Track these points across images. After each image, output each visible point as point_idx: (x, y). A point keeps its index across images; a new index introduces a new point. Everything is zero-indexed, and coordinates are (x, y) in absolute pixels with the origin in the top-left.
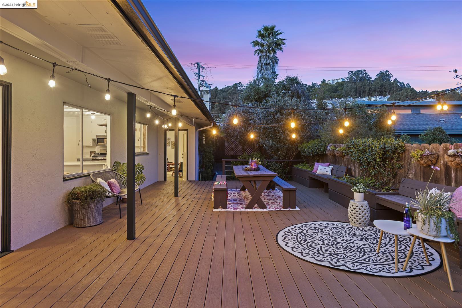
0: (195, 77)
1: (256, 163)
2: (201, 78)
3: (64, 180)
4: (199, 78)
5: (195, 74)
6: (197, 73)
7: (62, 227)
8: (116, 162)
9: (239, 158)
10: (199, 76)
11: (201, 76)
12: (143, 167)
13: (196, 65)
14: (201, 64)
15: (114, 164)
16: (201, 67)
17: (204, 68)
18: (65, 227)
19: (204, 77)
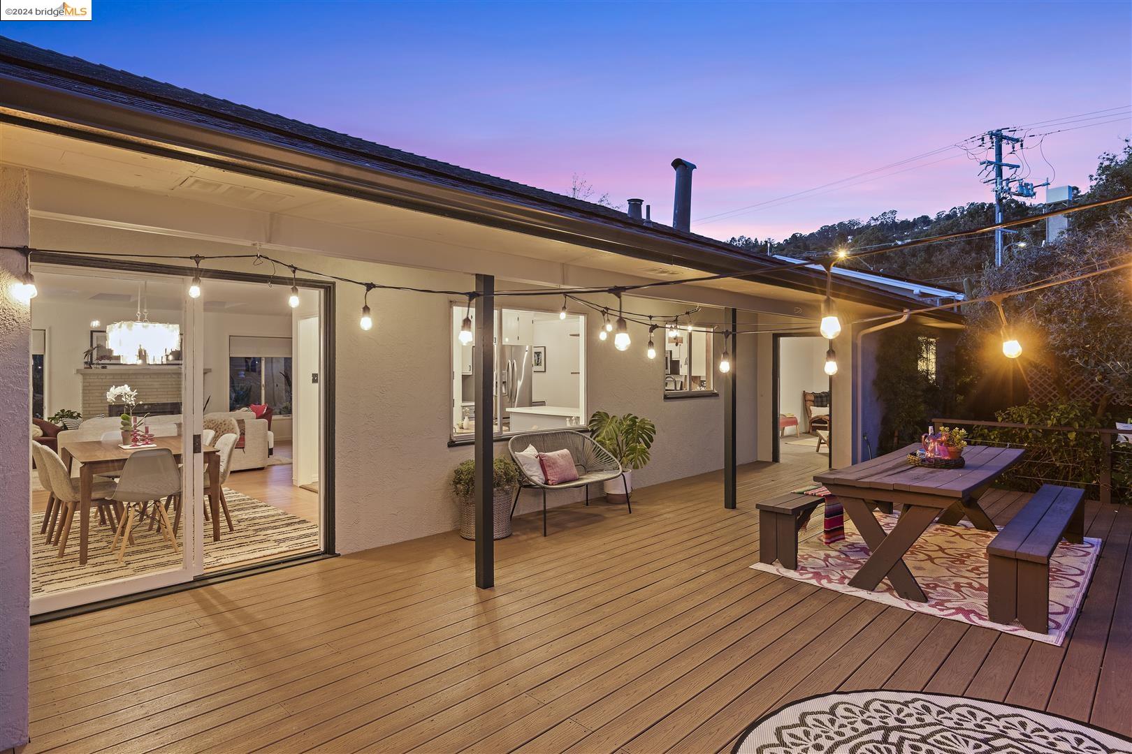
0: (985, 173)
1: (949, 442)
2: (1007, 173)
3: (452, 444)
4: (1000, 174)
5: (985, 165)
6: (989, 162)
7: (447, 530)
8: (599, 412)
9: (1000, 419)
10: (999, 167)
11: (1005, 169)
12: (653, 426)
13: (987, 139)
14: (1005, 133)
15: (593, 417)
16: (1005, 141)
17: (1017, 140)
18: (453, 531)
19: (1018, 167)
